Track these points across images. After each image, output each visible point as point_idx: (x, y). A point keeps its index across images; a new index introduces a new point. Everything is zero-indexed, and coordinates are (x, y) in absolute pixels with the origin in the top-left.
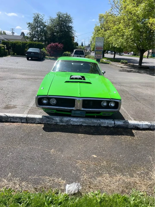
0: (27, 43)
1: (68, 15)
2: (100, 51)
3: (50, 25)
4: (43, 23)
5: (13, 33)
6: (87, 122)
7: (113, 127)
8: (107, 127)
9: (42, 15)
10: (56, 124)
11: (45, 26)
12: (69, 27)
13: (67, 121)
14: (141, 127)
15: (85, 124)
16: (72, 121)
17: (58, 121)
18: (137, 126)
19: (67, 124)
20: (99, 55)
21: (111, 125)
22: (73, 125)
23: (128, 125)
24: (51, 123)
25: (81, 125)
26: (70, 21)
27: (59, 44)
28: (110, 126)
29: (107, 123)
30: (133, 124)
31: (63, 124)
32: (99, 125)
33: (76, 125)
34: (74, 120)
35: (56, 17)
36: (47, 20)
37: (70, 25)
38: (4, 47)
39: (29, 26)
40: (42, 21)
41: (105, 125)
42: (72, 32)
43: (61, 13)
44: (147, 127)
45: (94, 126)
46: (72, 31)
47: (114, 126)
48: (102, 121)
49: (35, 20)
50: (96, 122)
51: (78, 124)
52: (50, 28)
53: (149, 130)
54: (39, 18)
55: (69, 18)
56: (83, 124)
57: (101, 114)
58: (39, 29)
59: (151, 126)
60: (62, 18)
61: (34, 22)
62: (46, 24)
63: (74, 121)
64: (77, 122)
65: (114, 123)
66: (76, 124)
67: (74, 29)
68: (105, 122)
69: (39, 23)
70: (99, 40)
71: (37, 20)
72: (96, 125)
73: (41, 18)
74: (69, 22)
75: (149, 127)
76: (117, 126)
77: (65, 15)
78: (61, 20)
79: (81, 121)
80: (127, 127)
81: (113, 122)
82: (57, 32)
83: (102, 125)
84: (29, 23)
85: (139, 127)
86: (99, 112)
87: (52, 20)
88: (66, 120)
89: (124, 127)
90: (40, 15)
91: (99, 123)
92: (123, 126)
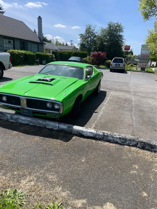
0: (72, 53)
1: (119, 24)
2: (146, 59)
3: (100, 35)
4: (94, 34)
5: (72, 44)
6: (33, 122)
7: (57, 130)
8: (52, 130)
9: (94, 26)
10: (7, 120)
11: (95, 36)
12: (120, 36)
13: (17, 119)
14: (85, 134)
15: (31, 124)
16: (20, 119)
17: (9, 118)
18: (81, 132)
19: (16, 121)
20: (144, 64)
21: (56, 128)
22: (21, 123)
23: (72, 130)
24: (3, 119)
25: (28, 125)
26: (121, 30)
27: (102, 53)
28: (54, 129)
29: (52, 125)
30: (77, 130)
31: (13, 121)
32: (44, 126)
33: (24, 124)
34: (22, 118)
35: (107, 27)
36: (98, 31)
37: (121, 34)
38: (52, 56)
39: (81, 38)
40: (93, 32)
41: (50, 127)
42: (122, 41)
43: (112, 23)
44: (92, 135)
45: (39, 127)
46: (122, 39)
47: (59, 130)
48: (48, 122)
49: (87, 31)
50: (42, 123)
51: (26, 123)
52: (100, 38)
53: (94, 139)
54: (90, 29)
55: (120, 27)
56: (30, 124)
57: (48, 115)
58: (89, 39)
59: (96, 135)
60: (113, 27)
61: (85, 33)
62: (97, 34)
63: (22, 120)
64: (24, 121)
65: (59, 127)
66: (24, 122)
67: (124, 38)
68: (50, 124)
69: (90, 34)
70: (145, 47)
71: (89, 31)
72: (41, 126)
73: (92, 29)
74: (119, 31)
75: (94, 136)
76: (61, 130)
77: (116, 25)
78: (112, 30)
79: (28, 120)
80: (71, 132)
81: (57, 125)
82: (107, 42)
83: (48, 127)
84: (81, 35)
85: (83, 134)
86: (45, 113)
87: (103, 31)
88: (15, 117)
89: (68, 132)
90: (92, 26)
91: (44, 124)
92: (67, 130)
